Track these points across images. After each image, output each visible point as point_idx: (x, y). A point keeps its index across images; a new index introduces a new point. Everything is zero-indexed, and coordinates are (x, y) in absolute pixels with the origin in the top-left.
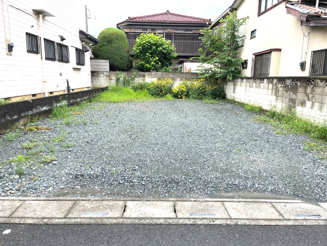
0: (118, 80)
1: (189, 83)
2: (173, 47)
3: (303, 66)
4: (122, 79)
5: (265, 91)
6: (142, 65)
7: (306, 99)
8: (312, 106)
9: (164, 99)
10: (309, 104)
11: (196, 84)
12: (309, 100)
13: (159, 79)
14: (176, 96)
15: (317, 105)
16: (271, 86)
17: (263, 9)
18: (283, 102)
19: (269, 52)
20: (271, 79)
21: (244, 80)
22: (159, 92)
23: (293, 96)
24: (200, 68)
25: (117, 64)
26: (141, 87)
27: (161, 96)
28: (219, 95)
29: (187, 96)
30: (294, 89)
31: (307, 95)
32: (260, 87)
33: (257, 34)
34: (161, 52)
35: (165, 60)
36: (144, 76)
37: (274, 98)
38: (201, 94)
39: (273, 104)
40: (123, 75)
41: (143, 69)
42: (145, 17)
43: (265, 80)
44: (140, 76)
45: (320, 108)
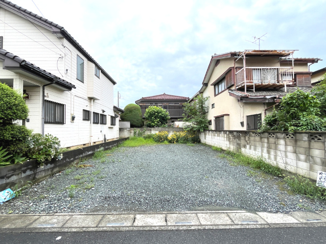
0: (135, 133)
1: (178, 133)
2: (168, 113)
3: (242, 124)
4: (137, 132)
5: (223, 138)
6: (150, 124)
7: (246, 143)
8: (250, 148)
9: (162, 144)
10: (248, 146)
11: (183, 134)
12: (248, 144)
13: (160, 132)
14: (171, 142)
15: (252, 147)
16: (225, 135)
17: (217, 93)
18: (233, 145)
19: (223, 116)
20: (225, 132)
21: (211, 132)
22: (160, 140)
23: (239, 142)
24: (184, 125)
25: (134, 124)
26: (149, 137)
27: (161, 142)
28: (197, 141)
29: (177, 141)
30: (239, 138)
31: (246, 141)
32: (219, 136)
33: (215, 106)
34: (160, 116)
35: (163, 121)
36: (151, 130)
37: (228, 143)
38: (185, 140)
39: (228, 146)
40: (138, 130)
41: (150, 126)
42: (151, 97)
43: (222, 132)
44: (148, 130)
45: (255, 150)
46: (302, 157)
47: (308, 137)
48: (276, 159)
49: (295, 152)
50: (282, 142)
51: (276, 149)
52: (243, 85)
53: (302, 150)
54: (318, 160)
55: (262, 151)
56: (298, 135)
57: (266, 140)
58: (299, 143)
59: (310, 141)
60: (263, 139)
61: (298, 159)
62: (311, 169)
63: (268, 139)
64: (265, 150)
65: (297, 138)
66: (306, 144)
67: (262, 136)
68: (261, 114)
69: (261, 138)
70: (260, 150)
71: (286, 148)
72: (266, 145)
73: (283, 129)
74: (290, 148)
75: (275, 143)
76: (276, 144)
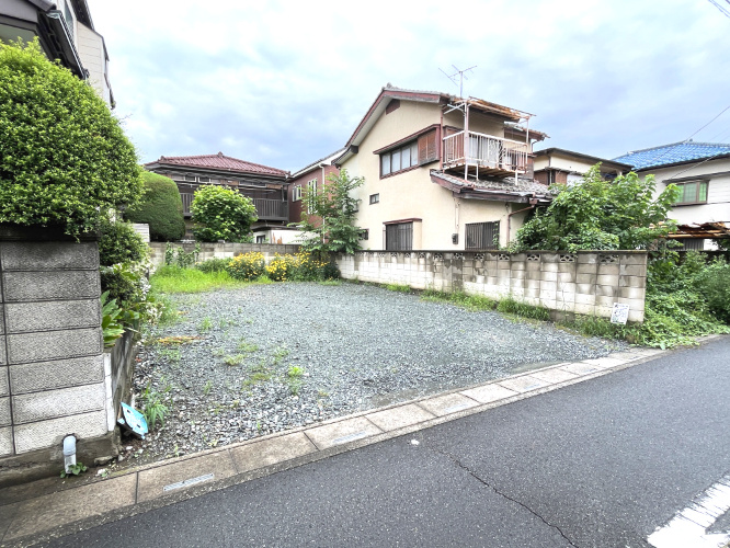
0: (169, 257)
1: (283, 259)
2: (253, 207)
3: (455, 239)
4: (176, 254)
5: (415, 267)
6: (208, 233)
7: (476, 273)
8: (485, 280)
9: (254, 283)
10: (480, 278)
11: (297, 260)
12: (479, 274)
13: (236, 255)
14: (273, 277)
15: (491, 279)
16: (422, 261)
18: (443, 278)
20: (421, 253)
21: (375, 254)
22: (247, 273)
23: (459, 271)
24: (299, 238)
25: (164, 230)
26: (212, 268)
27: (252, 279)
28: (332, 273)
29: (288, 275)
30: (459, 264)
31: (477, 270)
32: (404, 262)
33: (380, 198)
34: (238, 214)
35: (242, 227)
36: (212, 250)
37: (429, 274)
38: (308, 274)
39: (430, 280)
40: (176, 250)
41: (207, 239)
43: (413, 254)
44: (206, 250)
45: (496, 282)
46: (585, 287)
47: (597, 259)
48: (538, 294)
49: (574, 281)
50: (553, 267)
51: (540, 279)
52: (460, 164)
53: (586, 277)
54: (609, 290)
55: (512, 283)
56: (581, 256)
57: (521, 266)
58: (581, 268)
59: (598, 265)
60: (514, 265)
61: (579, 291)
62: (598, 302)
63: (525, 263)
64: (518, 282)
65: (580, 261)
66: (593, 269)
67: (513, 259)
68: (498, 222)
69: (511, 263)
70: (508, 283)
71: (558, 277)
72: (520, 274)
73: (557, 248)
74: (566, 276)
75: (539, 269)
76: (541, 272)
